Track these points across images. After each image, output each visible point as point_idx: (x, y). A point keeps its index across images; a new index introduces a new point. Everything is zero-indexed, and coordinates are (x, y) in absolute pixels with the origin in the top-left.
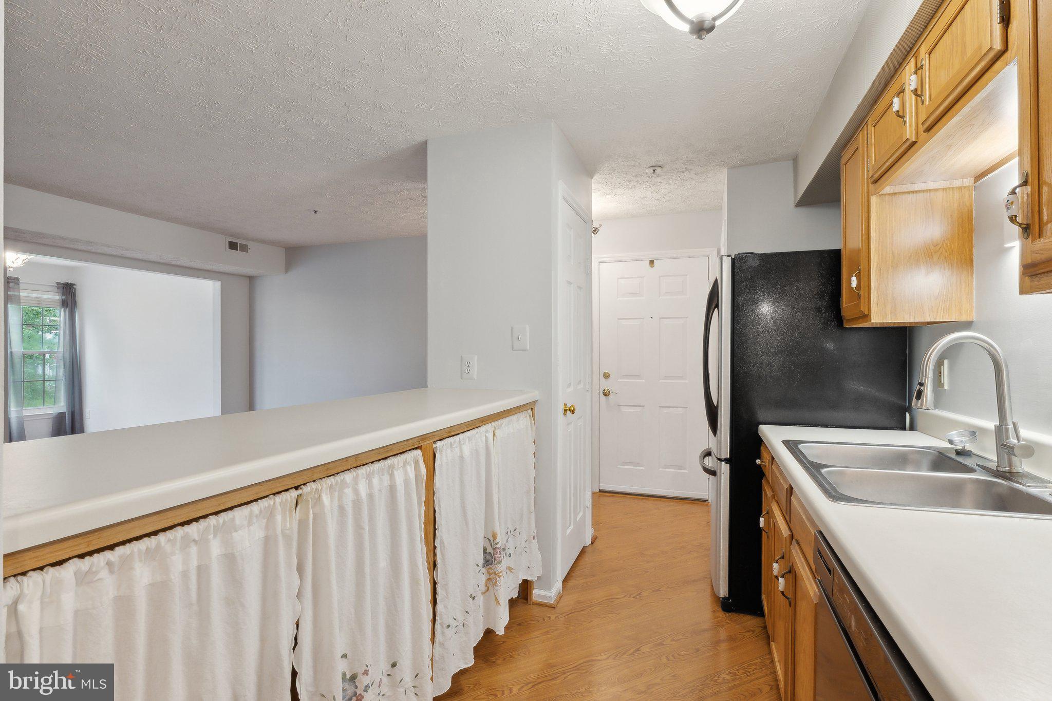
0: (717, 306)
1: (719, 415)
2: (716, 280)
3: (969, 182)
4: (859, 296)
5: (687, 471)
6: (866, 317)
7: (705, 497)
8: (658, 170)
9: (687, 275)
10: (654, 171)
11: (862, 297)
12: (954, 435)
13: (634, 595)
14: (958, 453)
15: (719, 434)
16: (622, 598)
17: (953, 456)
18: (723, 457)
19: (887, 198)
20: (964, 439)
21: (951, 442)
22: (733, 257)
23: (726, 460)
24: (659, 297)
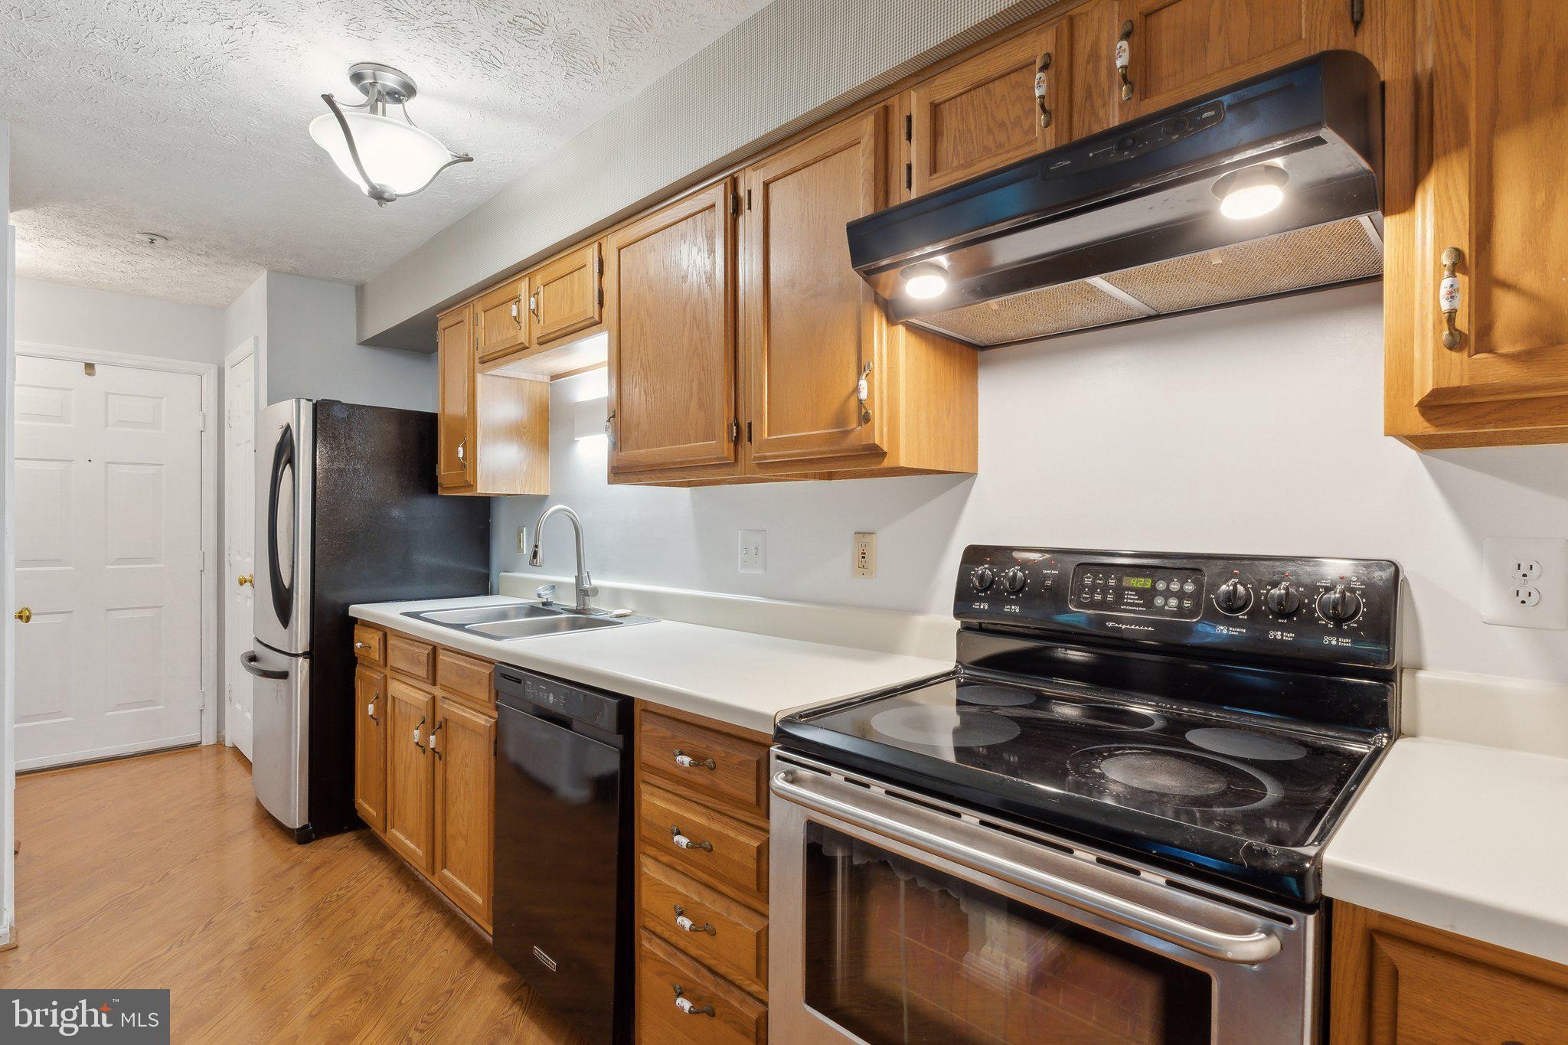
0: (291, 461)
1: (294, 601)
2: (288, 427)
3: (547, 379)
4: (464, 466)
5: (161, 707)
6: (471, 486)
7: (196, 740)
8: (159, 242)
9: (162, 398)
10: (152, 241)
11: (468, 468)
12: (541, 590)
13: (157, 880)
14: (544, 604)
15: (294, 623)
16: (139, 890)
17: (541, 606)
18: (300, 652)
19: (489, 378)
20: (547, 592)
21: (539, 596)
22: (314, 402)
23: (305, 655)
24: (106, 425)
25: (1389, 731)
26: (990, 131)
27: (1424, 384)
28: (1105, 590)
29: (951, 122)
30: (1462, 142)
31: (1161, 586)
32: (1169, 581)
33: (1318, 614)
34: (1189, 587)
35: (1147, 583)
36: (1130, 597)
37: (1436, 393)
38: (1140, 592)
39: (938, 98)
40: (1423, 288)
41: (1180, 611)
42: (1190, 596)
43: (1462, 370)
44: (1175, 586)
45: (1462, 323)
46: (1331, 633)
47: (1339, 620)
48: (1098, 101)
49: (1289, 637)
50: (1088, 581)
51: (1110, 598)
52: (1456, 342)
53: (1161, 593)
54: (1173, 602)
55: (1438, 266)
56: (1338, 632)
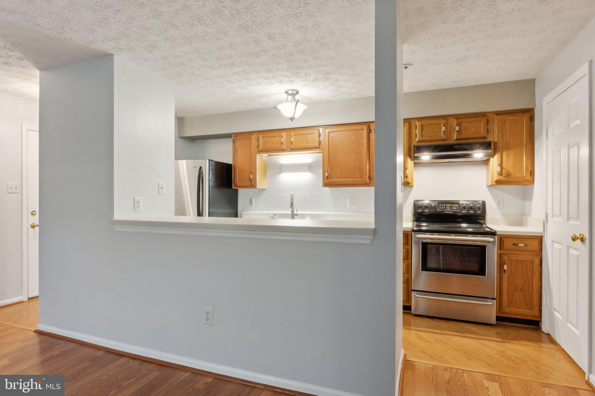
2: (201, 168)
3: (267, 156)
4: (251, 180)
6: (254, 186)
11: (253, 181)
25: (484, 224)
26: (433, 132)
27: (495, 179)
28: (443, 207)
29: (425, 129)
30: (500, 151)
31: (453, 206)
32: (454, 205)
33: (476, 208)
34: (457, 206)
35: (450, 205)
36: (448, 208)
37: (497, 180)
38: (450, 207)
39: (423, 124)
40: (495, 167)
41: (456, 209)
42: (458, 207)
43: (500, 178)
44: (455, 206)
45: (500, 173)
46: (478, 211)
47: (479, 209)
48: (452, 133)
49: (473, 212)
50: (440, 205)
51: (444, 208)
52: (499, 174)
53: (453, 207)
54: (455, 208)
55: (497, 165)
56: (479, 211)
